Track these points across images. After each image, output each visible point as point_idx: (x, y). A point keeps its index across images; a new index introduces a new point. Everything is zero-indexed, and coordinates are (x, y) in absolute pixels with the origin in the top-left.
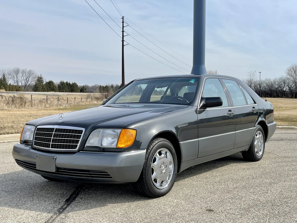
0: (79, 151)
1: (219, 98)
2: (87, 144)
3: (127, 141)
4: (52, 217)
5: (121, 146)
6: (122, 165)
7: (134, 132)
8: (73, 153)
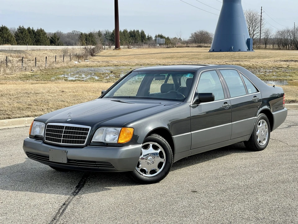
0: (86, 145)
1: (211, 94)
2: (93, 140)
3: (126, 137)
4: (69, 198)
5: (121, 141)
6: (122, 157)
7: (131, 130)
8: (82, 147)
